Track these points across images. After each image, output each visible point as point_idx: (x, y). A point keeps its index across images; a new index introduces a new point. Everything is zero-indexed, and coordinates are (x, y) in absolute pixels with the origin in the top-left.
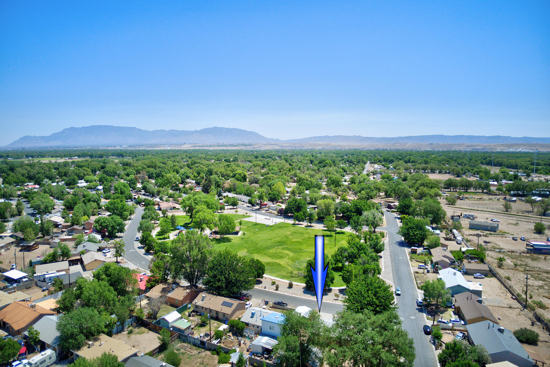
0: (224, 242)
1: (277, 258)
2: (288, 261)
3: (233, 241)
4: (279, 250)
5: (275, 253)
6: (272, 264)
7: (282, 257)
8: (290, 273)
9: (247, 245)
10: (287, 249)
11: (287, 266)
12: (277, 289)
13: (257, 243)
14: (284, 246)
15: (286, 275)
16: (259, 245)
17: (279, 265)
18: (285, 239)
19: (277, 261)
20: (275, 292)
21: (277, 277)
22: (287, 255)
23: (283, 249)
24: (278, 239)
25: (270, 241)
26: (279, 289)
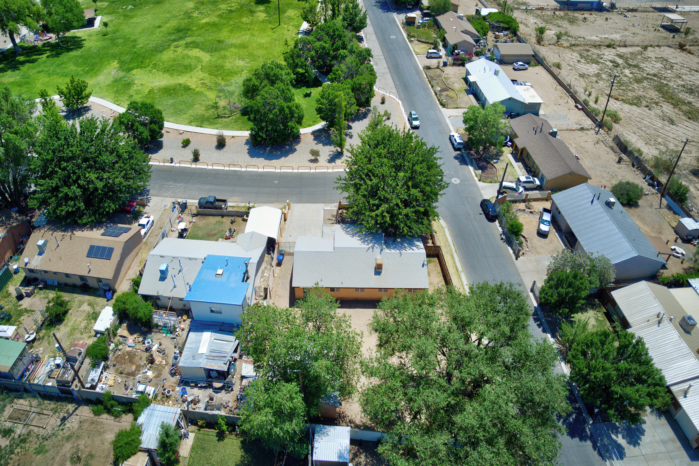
0: (69, 50)
1: (181, 73)
2: (202, 75)
3: (86, 44)
4: (179, 50)
5: (174, 60)
6: (174, 89)
7: (188, 69)
8: (213, 107)
9: (115, 50)
10: (195, 45)
11: (203, 90)
12: (196, 159)
13: (135, 41)
14: (189, 40)
15: (207, 115)
16: (141, 43)
17: (187, 89)
18: (186, 21)
19: (183, 80)
20: (194, 166)
21: (190, 123)
22: (198, 59)
23: (187, 46)
24: (174, 23)
25: (159, 30)
26: (200, 158)
